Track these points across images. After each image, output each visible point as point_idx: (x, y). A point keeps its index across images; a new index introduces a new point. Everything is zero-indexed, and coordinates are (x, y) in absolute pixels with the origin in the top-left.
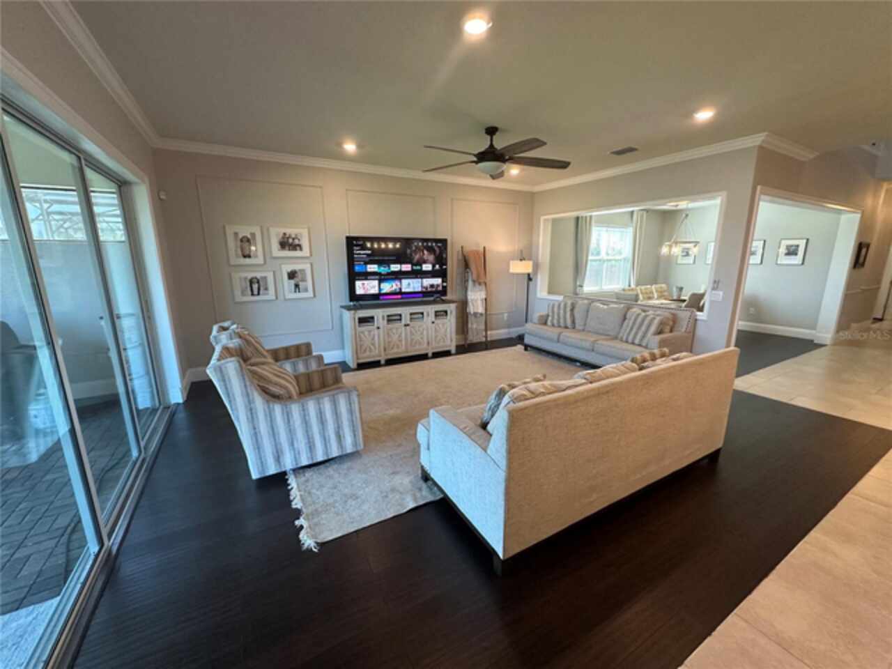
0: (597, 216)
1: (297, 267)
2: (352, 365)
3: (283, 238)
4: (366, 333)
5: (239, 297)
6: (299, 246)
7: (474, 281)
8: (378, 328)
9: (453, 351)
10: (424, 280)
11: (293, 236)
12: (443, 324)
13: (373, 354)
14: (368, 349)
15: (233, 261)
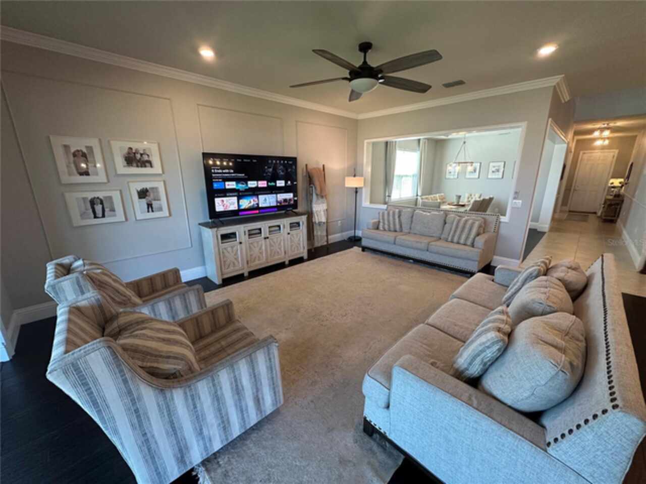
0: (399, 141)
1: (147, 185)
2: (217, 280)
3: (129, 153)
4: (229, 249)
5: (77, 221)
6: (150, 162)
7: (317, 195)
8: (241, 243)
9: (306, 257)
10: (279, 195)
11: (142, 152)
12: (297, 235)
13: (237, 268)
14: (232, 264)
15: (65, 179)
